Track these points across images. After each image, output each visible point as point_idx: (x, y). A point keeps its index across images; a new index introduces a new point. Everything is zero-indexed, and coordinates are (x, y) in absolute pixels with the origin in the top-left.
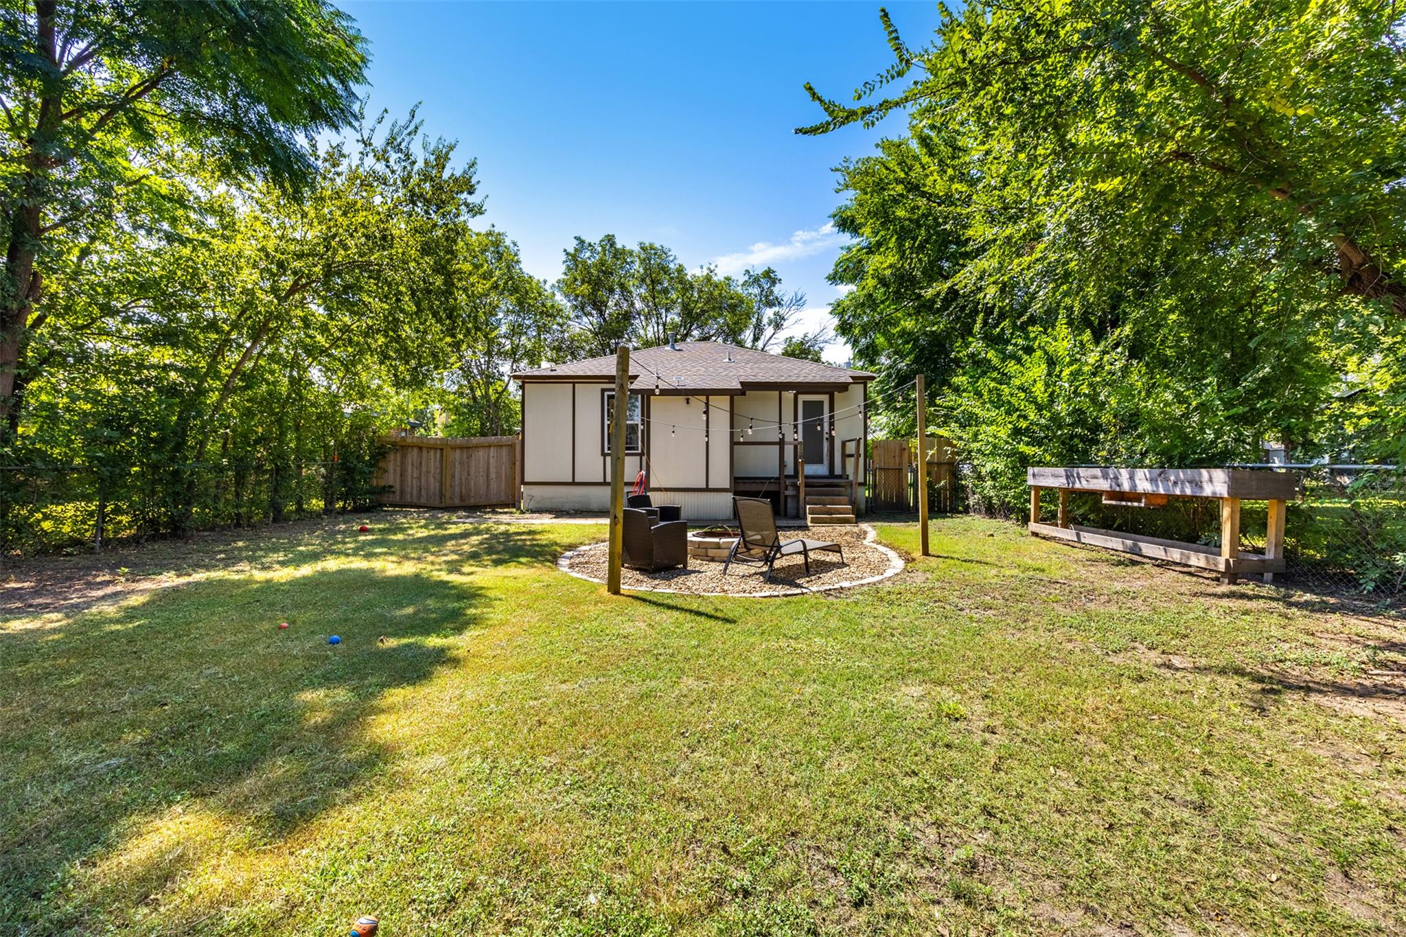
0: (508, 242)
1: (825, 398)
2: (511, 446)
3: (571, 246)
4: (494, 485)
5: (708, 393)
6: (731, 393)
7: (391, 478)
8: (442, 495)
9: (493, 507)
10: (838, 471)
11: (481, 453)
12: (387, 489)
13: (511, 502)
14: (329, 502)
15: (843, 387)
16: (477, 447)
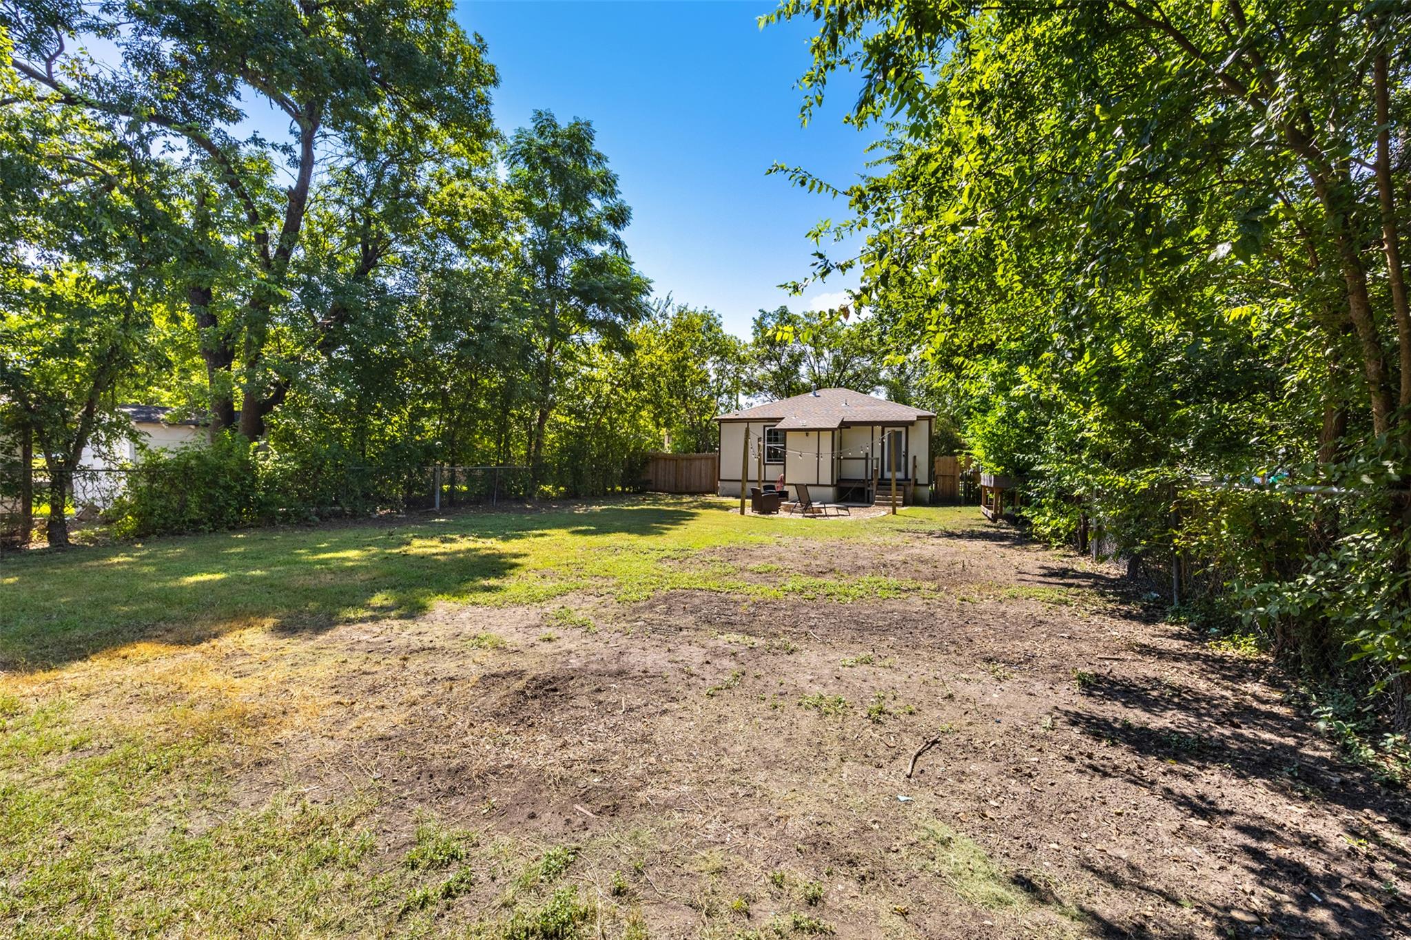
0: (715, 315)
1: (903, 430)
2: (713, 459)
3: (758, 316)
4: (704, 480)
5: (819, 430)
6: (833, 430)
7: (650, 476)
8: (676, 486)
9: (704, 493)
10: (910, 476)
11: (697, 463)
12: (649, 482)
13: (713, 491)
14: (623, 488)
15: (912, 423)
16: (695, 459)
